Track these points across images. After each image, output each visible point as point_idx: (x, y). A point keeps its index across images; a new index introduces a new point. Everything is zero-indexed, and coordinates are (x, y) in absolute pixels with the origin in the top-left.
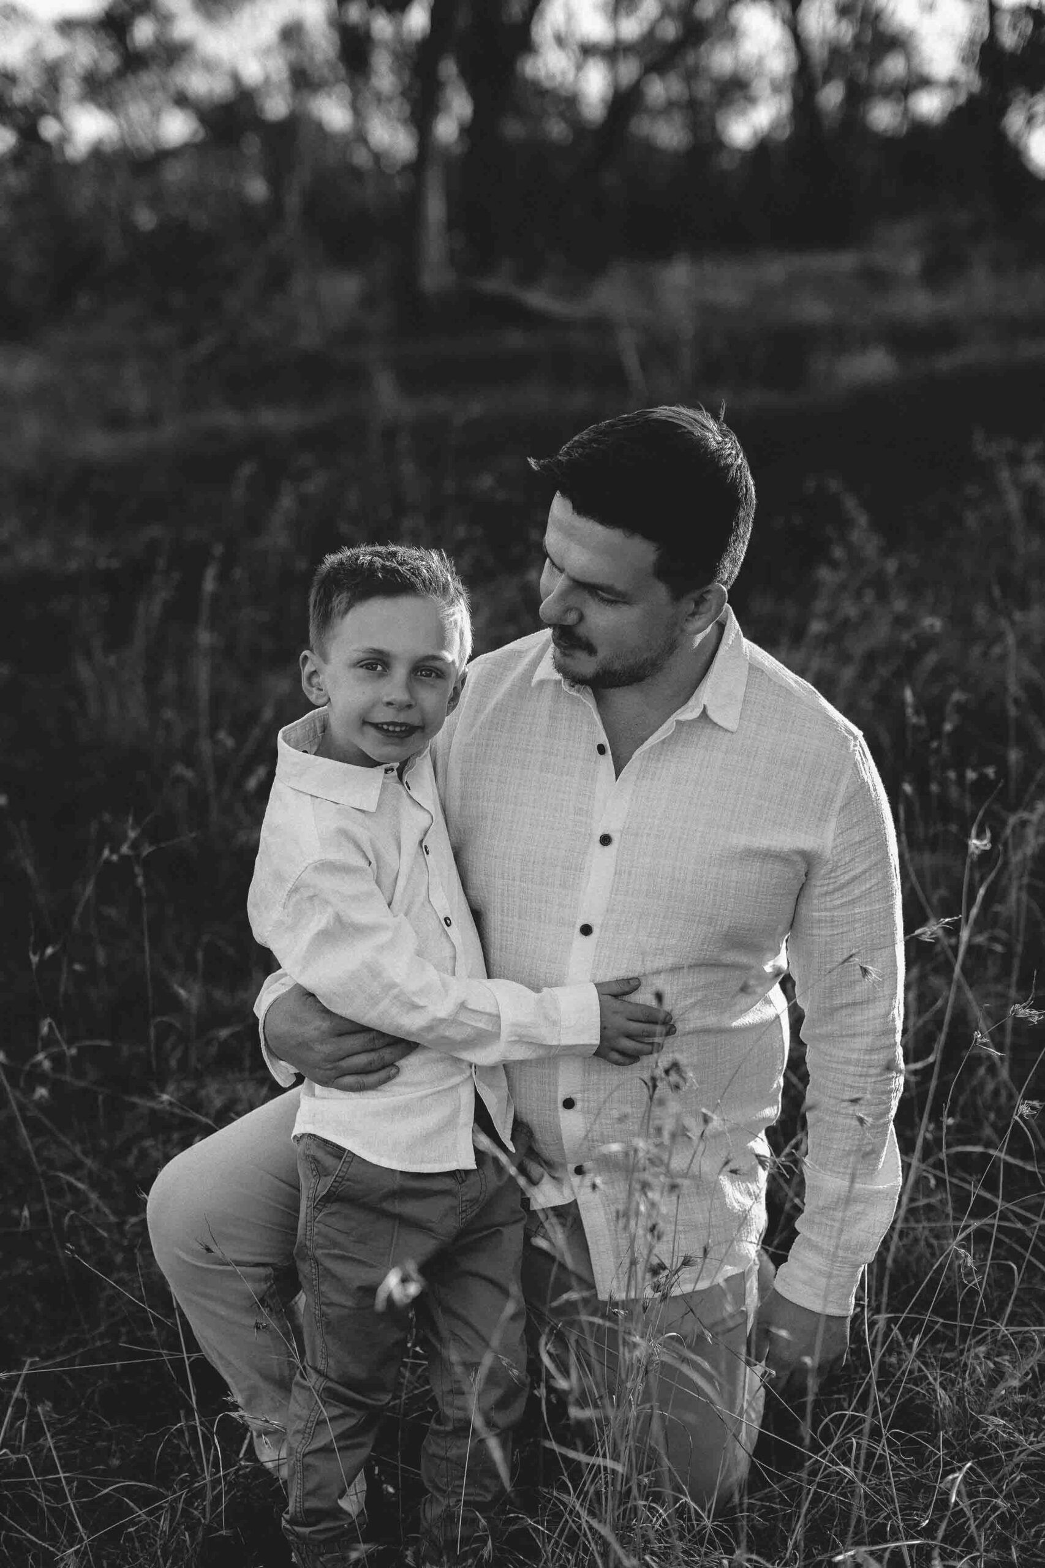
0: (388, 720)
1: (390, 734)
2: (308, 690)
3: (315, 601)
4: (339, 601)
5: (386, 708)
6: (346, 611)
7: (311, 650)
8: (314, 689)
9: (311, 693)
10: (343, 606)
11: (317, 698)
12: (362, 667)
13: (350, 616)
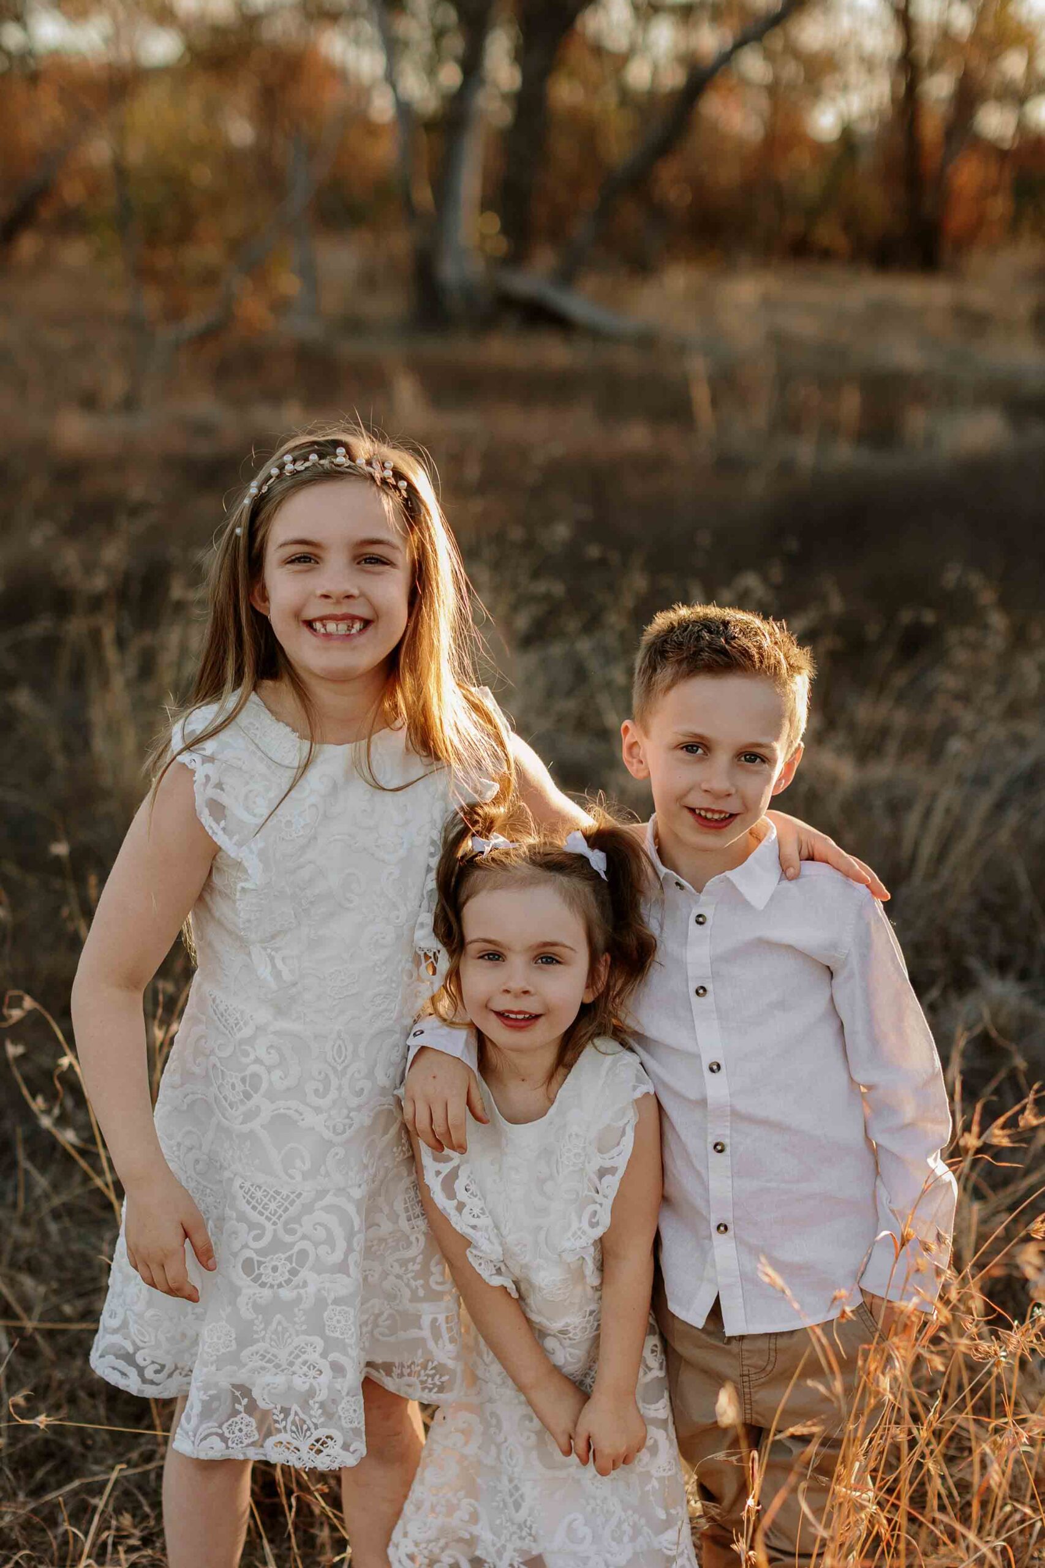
0: (705, 806)
1: (705, 823)
2: (629, 762)
3: (640, 669)
4: (665, 674)
5: (703, 794)
6: (669, 688)
7: (633, 719)
8: (635, 761)
9: (632, 764)
10: (668, 680)
11: (637, 771)
12: (682, 748)
13: (673, 694)
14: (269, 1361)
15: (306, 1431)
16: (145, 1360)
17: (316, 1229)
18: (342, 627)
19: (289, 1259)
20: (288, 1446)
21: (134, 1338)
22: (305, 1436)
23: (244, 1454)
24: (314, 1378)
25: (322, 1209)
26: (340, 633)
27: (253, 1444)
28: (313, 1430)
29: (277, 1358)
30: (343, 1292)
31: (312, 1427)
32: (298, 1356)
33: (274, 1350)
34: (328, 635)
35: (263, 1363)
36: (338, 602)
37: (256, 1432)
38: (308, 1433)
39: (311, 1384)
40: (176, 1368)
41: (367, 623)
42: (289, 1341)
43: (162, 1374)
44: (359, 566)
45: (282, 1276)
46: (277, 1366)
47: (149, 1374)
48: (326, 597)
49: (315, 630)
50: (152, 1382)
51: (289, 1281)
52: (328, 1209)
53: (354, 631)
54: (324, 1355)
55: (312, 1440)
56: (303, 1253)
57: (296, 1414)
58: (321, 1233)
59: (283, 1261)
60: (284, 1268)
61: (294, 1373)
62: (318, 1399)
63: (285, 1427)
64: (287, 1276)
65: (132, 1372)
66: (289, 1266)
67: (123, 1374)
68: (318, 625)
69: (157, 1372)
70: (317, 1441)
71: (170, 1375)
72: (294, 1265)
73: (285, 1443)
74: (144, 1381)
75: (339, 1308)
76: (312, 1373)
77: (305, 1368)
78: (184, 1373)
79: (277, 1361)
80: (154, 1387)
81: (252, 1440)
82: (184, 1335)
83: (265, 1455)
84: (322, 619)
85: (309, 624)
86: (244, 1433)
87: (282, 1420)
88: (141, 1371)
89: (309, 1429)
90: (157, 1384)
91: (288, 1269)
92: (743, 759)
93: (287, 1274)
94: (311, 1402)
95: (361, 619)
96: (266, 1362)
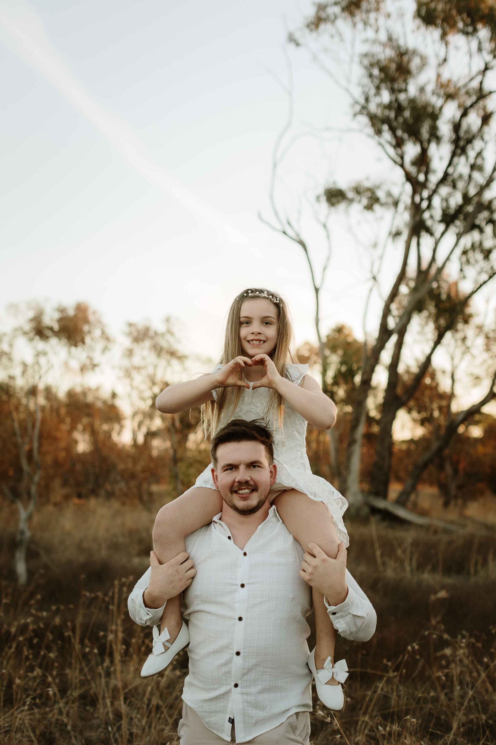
18: (258, 342)
26: (257, 344)
34: (254, 344)
36: (256, 335)
41: (264, 342)
44: (263, 325)
48: (253, 333)
49: (250, 343)
53: (261, 343)
84: (252, 340)
85: (248, 341)
95: (263, 341)
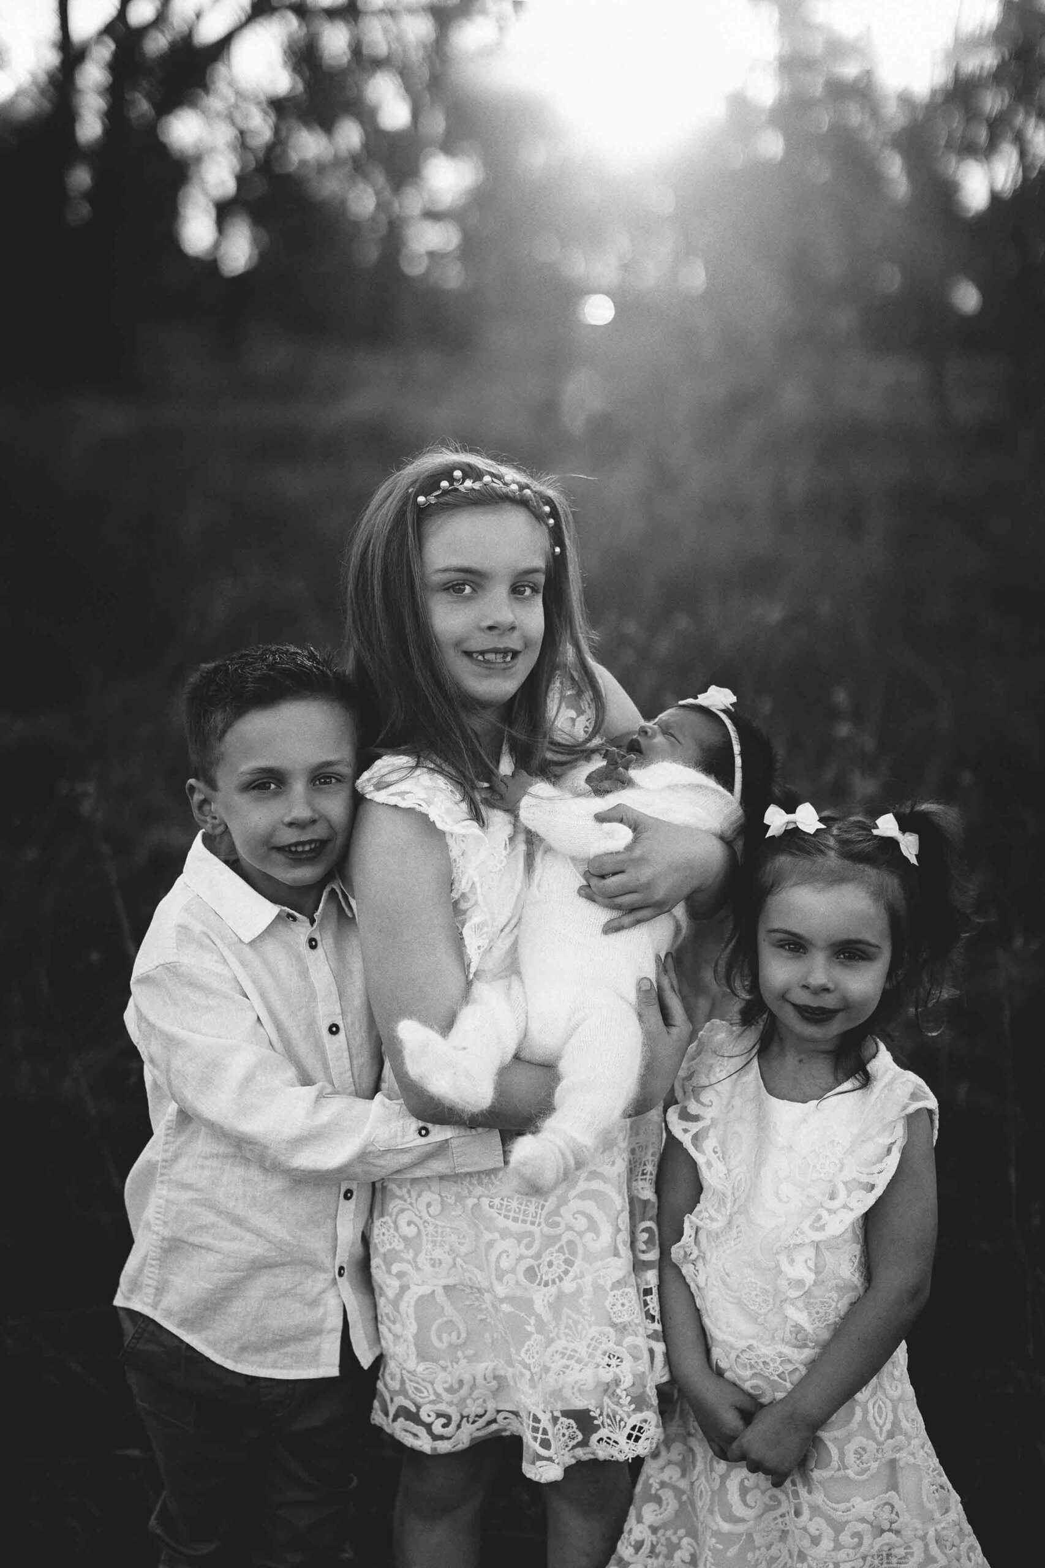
1: (297, 855)
6: (227, 730)
7: (196, 778)
8: (207, 818)
10: (222, 725)
12: (255, 787)
14: (571, 1357)
15: (620, 1422)
16: (429, 1416)
17: (576, 1219)
18: (500, 656)
19: (561, 1250)
20: (608, 1441)
21: (413, 1396)
22: (620, 1426)
23: (574, 1457)
24: (618, 1366)
25: (577, 1197)
26: (499, 662)
27: (579, 1445)
28: (626, 1419)
29: (576, 1352)
30: (620, 1274)
31: (625, 1416)
32: (595, 1349)
33: (571, 1346)
35: (564, 1361)
37: (578, 1433)
38: (622, 1424)
39: (615, 1372)
40: (462, 1417)
41: (518, 653)
42: (584, 1333)
43: (451, 1427)
45: (559, 1268)
46: (579, 1361)
47: (437, 1428)
48: (492, 628)
49: (475, 659)
50: (442, 1438)
51: (566, 1272)
52: (582, 1196)
53: (507, 659)
54: (619, 1343)
55: (628, 1430)
56: (570, 1243)
57: (608, 1407)
58: (582, 1223)
59: (555, 1255)
60: (559, 1260)
61: (598, 1365)
62: (623, 1386)
63: (602, 1423)
64: (564, 1267)
65: (421, 1431)
66: (563, 1257)
67: (415, 1435)
68: (475, 655)
69: (444, 1426)
70: (633, 1428)
71: (459, 1427)
72: (567, 1256)
73: (605, 1439)
74: (436, 1438)
75: (620, 1292)
76: (614, 1362)
77: (607, 1359)
78: (471, 1420)
79: (577, 1355)
80: (446, 1442)
81: (576, 1441)
82: (461, 1382)
83: (593, 1454)
84: (484, 651)
85: (470, 654)
86: (566, 1437)
87: (599, 1416)
88: (428, 1427)
89: (621, 1420)
90: (449, 1438)
91: (562, 1260)
92: (318, 783)
93: (563, 1264)
94: (618, 1391)
95: (514, 651)
96: (568, 1359)
